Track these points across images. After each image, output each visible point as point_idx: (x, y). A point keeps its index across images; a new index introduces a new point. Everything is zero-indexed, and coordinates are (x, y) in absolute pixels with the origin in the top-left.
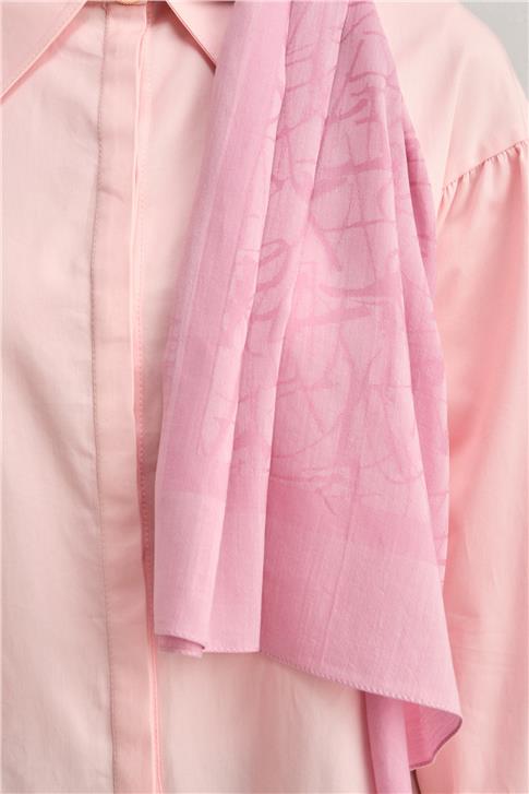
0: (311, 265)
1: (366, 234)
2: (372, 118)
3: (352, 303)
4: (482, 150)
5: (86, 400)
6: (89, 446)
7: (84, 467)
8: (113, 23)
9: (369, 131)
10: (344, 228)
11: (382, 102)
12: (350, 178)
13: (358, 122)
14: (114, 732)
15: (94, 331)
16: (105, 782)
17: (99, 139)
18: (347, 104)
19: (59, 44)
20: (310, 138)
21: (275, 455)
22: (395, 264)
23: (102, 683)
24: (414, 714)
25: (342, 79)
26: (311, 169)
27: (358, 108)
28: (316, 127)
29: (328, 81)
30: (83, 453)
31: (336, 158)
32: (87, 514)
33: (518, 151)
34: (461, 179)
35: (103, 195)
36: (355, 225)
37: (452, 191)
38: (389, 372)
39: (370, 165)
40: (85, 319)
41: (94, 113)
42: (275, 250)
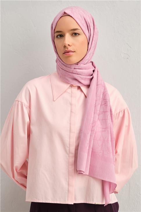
0: (99, 124)
1: (106, 121)
2: (107, 105)
3: (103, 130)
4: (120, 110)
5: (69, 140)
6: (68, 146)
7: (67, 149)
8: (72, 89)
9: (106, 107)
10: (102, 120)
11: (108, 103)
12: (104, 113)
13: (105, 106)
14: (69, 185)
15: (70, 131)
16: (67, 191)
17: (71, 105)
18: (103, 103)
19: (65, 91)
20: (98, 107)
21: (92, 149)
22: (109, 125)
23: (68, 178)
24: (110, 183)
25: (103, 99)
26: (99, 111)
27: (105, 104)
28: (100, 106)
29: (101, 100)
30: (68, 147)
31: (102, 110)
32: (67, 155)
33: (124, 110)
34: (117, 114)
35: (72, 113)
36: (104, 119)
37: (116, 115)
38: (108, 139)
39: (106, 112)
40: (69, 129)
41: (70, 101)
42: (94, 122)
